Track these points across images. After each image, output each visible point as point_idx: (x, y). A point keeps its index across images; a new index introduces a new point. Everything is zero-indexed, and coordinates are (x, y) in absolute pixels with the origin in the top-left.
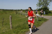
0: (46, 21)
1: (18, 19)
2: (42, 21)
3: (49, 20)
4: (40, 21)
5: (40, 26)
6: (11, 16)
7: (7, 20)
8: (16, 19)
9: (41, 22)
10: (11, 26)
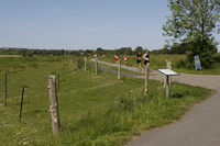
1: (86, 90)
2: (187, 98)
3: (215, 92)
4: (179, 96)
5: (177, 119)
6: (53, 77)
7: (38, 96)
8: (76, 91)
9: (182, 103)
10: (56, 120)
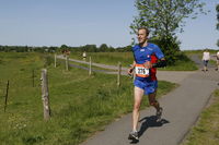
0: (169, 91)
3: (179, 85)
10: (47, 108)
